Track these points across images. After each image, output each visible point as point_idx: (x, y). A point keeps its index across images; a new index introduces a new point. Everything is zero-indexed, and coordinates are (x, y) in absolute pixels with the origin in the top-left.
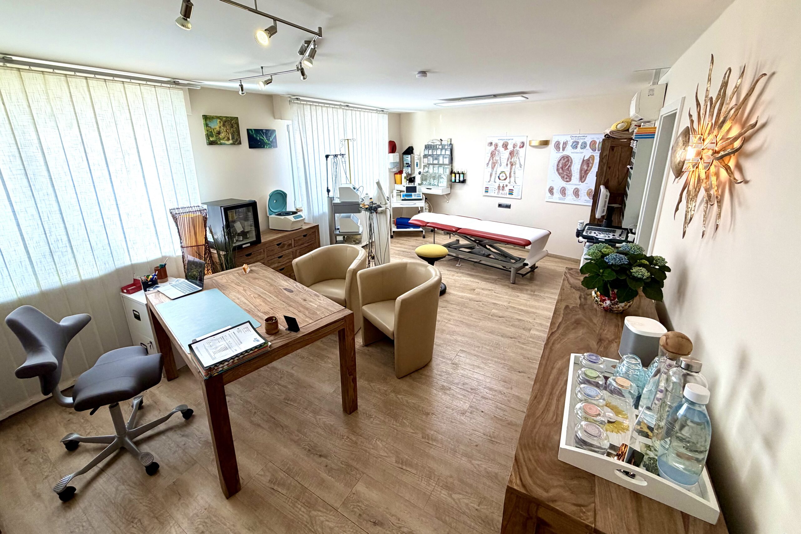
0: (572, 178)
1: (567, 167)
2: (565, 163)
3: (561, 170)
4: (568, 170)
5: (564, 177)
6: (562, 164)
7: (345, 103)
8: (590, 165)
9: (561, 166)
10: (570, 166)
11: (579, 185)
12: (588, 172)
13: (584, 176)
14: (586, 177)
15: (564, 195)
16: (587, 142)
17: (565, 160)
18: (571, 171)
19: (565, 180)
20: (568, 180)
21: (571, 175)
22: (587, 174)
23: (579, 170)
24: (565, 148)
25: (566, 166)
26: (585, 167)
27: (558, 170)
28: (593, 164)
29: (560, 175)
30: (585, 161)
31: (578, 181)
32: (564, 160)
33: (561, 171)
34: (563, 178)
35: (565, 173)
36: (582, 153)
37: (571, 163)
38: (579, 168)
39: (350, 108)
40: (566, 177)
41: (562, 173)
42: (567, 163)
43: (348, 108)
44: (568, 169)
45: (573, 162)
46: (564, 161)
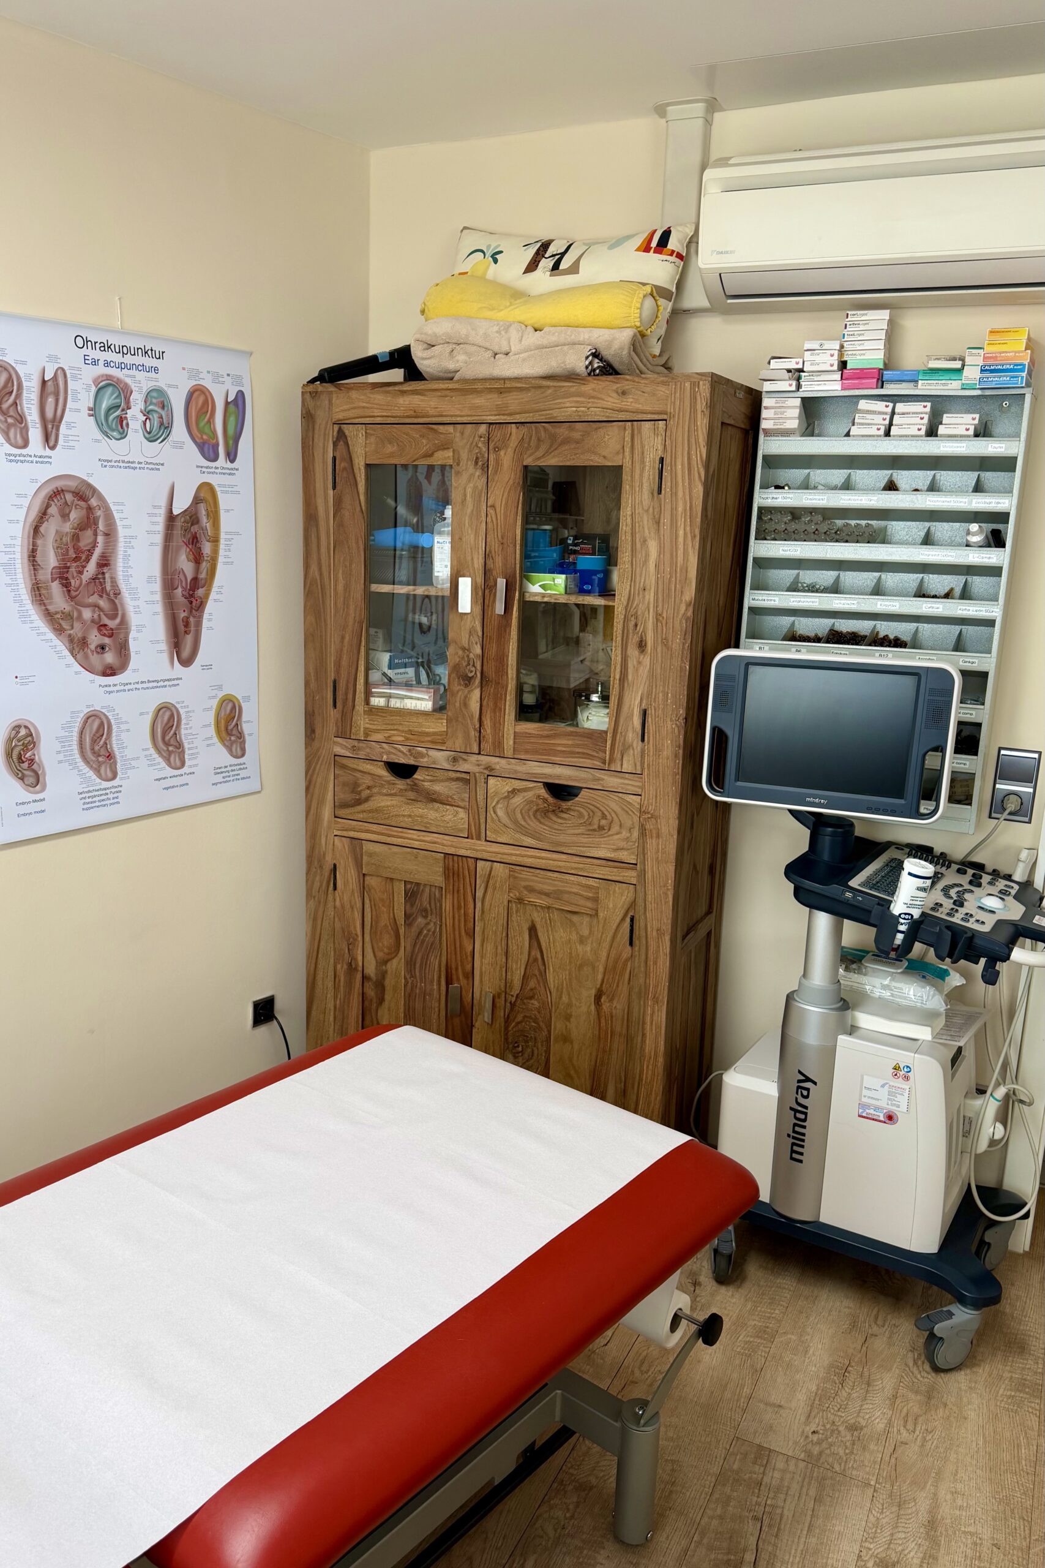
0: (133, 645)
1: (91, 568)
2: (76, 538)
3: (56, 587)
4: (102, 592)
5: (83, 643)
6: (61, 548)
8: (207, 549)
9: (50, 560)
10: (105, 563)
11: (173, 682)
12: (200, 592)
13: (187, 624)
14: (199, 624)
15: (105, 770)
16: (171, 393)
17: (74, 515)
18: (117, 594)
19: (95, 659)
20: (109, 657)
21: (124, 624)
22: (201, 606)
23: (157, 587)
24: (57, 421)
25: (81, 557)
26: (185, 564)
27: (38, 592)
28: (215, 540)
29: (59, 630)
30: (179, 524)
31: (165, 656)
32: (65, 516)
33: (59, 600)
34: (78, 646)
35: (87, 614)
36: (156, 467)
37: (110, 534)
38: (156, 570)
40: (95, 638)
41: (68, 616)
42: (86, 537)
44: (98, 579)
45: (122, 532)
46: (67, 528)
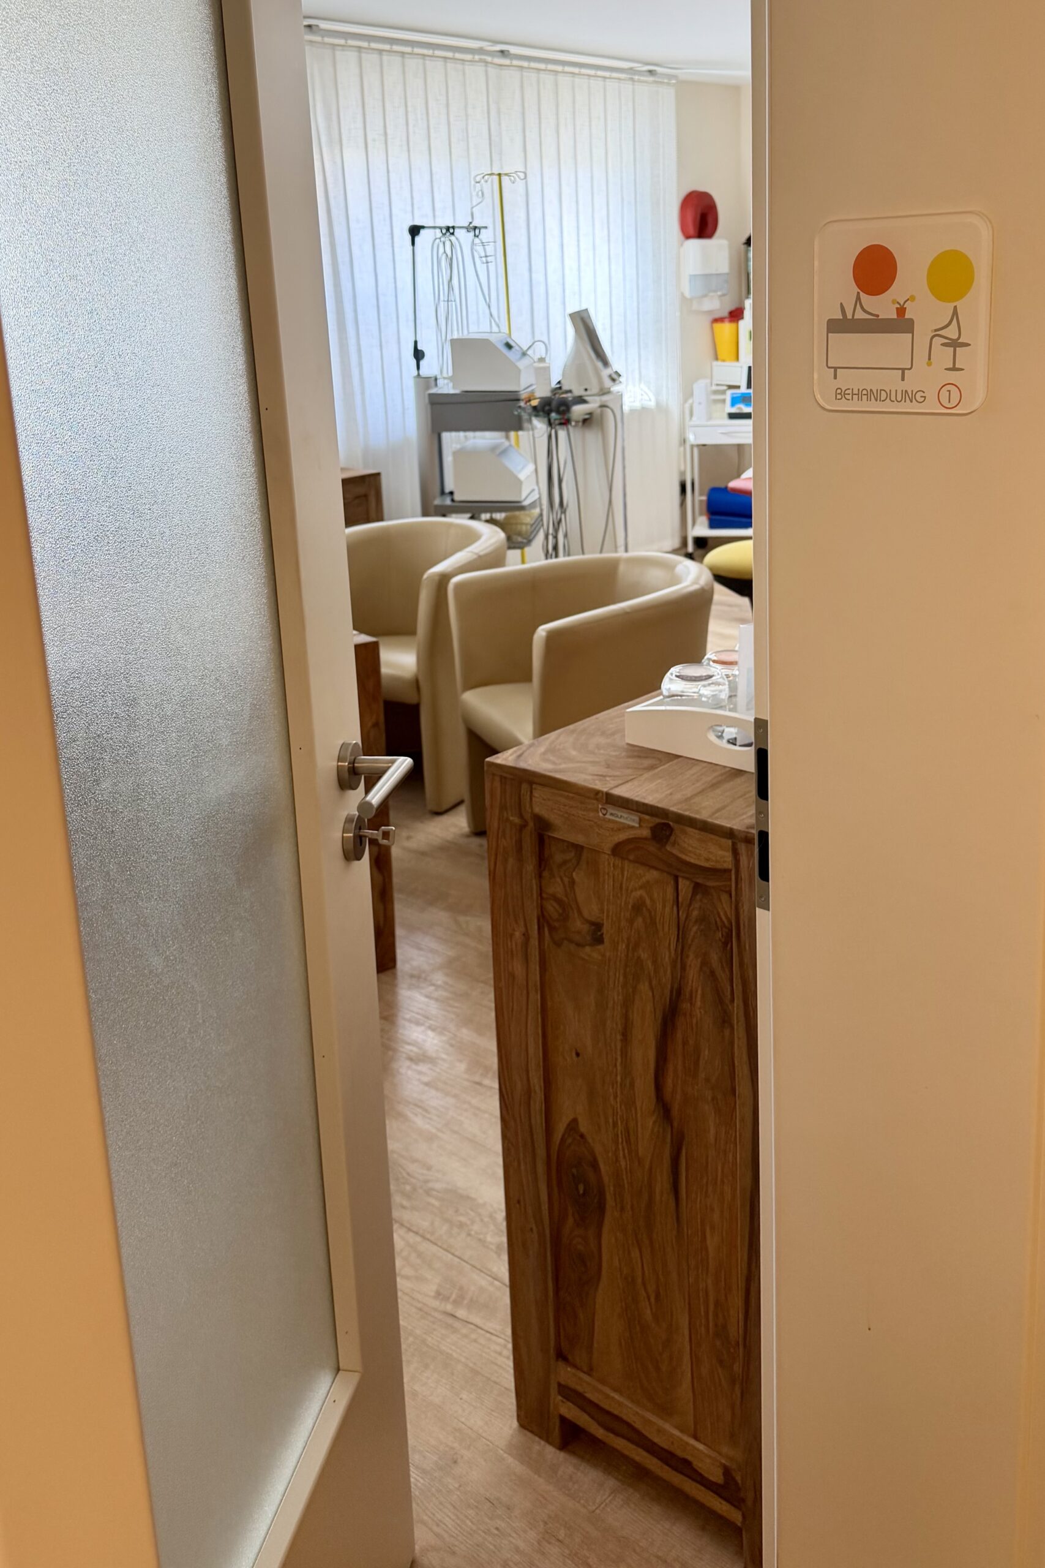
7: (496, 42)
39: (515, 62)
43: (507, 62)
